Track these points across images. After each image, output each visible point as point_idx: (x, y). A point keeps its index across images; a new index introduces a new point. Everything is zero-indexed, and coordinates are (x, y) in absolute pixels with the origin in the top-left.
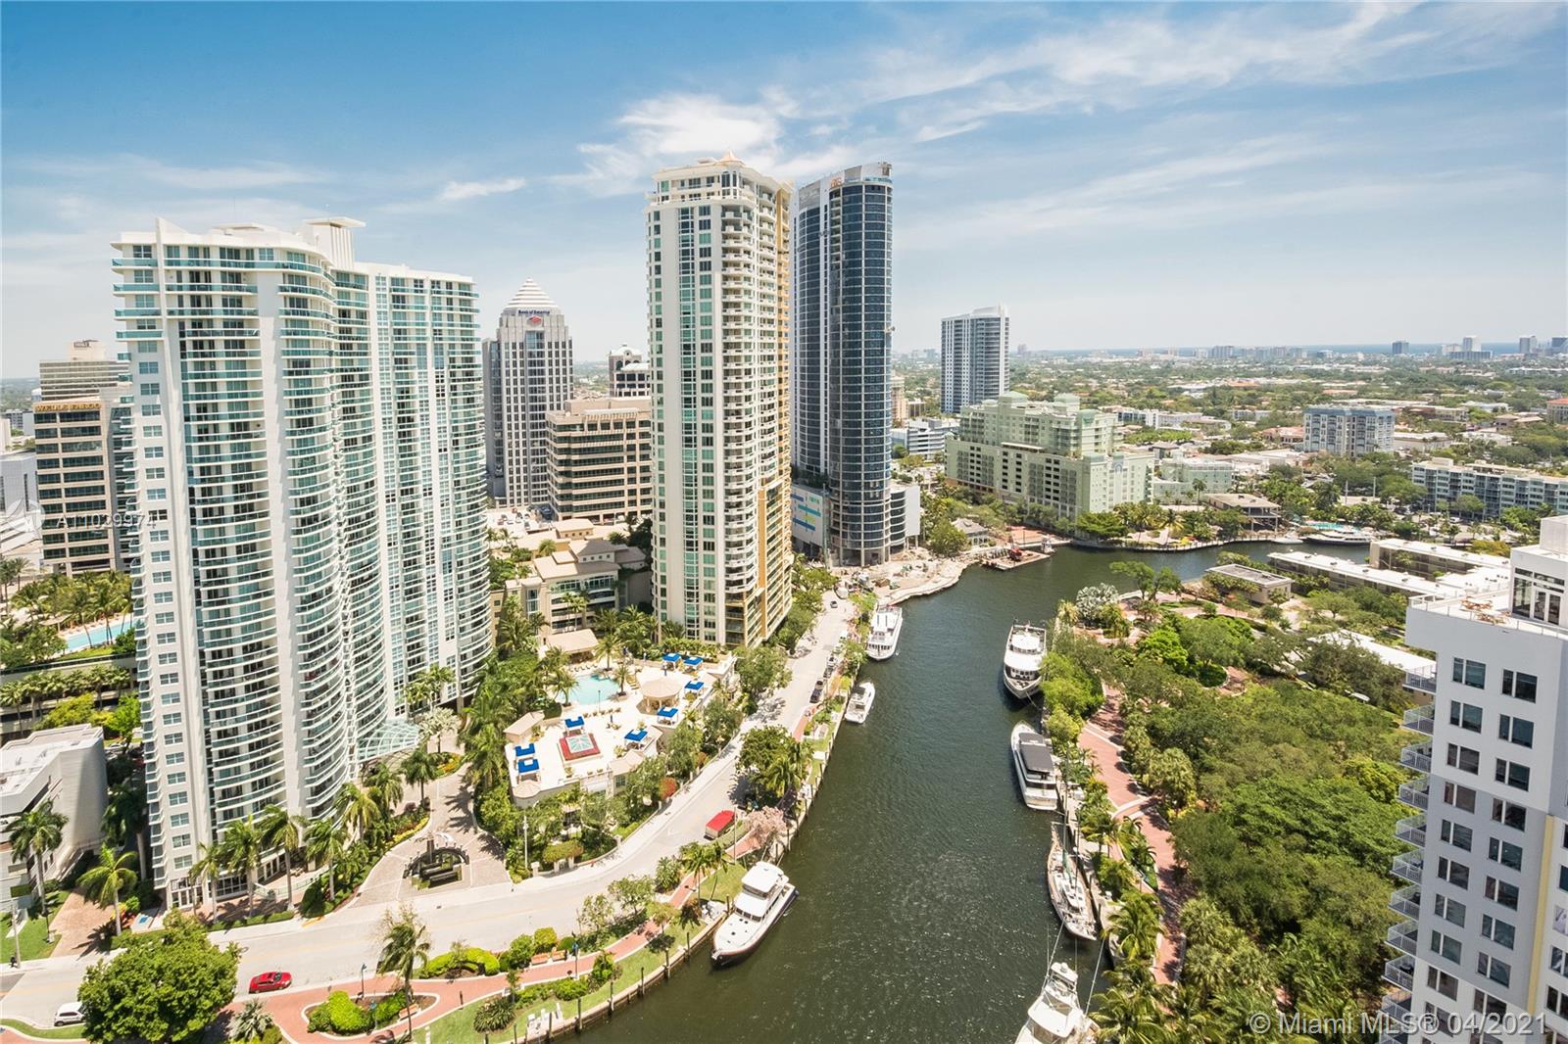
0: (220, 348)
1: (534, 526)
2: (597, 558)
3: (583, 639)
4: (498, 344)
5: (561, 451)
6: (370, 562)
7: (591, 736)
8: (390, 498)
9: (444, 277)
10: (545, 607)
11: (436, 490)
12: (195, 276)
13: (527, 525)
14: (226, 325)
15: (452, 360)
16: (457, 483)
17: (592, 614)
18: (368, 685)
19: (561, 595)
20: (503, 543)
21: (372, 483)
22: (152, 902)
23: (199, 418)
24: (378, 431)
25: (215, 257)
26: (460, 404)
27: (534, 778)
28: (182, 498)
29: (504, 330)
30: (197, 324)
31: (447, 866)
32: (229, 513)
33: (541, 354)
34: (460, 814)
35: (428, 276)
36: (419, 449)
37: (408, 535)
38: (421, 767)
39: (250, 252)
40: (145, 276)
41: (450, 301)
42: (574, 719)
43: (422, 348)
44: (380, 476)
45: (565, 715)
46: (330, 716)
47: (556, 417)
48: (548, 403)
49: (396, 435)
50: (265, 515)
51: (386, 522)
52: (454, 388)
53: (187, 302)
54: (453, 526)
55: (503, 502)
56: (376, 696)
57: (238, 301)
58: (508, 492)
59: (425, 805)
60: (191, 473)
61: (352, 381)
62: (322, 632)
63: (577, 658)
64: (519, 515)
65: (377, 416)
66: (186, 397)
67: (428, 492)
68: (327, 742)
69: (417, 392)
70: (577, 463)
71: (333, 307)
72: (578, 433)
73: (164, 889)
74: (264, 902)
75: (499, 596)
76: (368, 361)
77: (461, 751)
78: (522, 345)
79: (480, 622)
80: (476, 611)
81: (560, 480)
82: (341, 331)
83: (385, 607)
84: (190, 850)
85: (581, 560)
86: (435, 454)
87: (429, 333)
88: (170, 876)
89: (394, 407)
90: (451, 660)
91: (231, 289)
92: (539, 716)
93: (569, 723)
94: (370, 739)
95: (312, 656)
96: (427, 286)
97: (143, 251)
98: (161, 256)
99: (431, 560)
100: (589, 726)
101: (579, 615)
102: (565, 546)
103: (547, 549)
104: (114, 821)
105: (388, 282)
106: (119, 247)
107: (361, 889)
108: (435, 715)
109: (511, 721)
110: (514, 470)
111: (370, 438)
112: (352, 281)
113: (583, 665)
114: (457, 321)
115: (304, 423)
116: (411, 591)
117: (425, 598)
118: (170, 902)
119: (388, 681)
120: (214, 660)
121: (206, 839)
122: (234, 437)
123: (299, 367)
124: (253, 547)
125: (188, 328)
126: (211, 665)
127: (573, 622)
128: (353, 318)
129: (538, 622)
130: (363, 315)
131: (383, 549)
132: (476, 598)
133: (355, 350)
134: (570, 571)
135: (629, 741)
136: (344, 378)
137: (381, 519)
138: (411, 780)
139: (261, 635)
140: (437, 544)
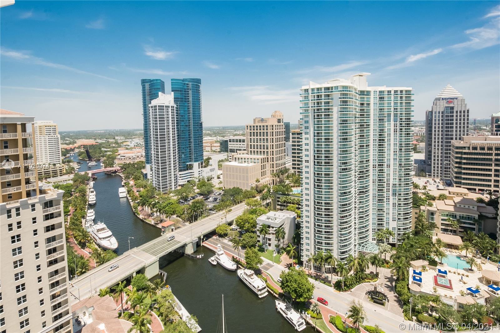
0: (323, 117)
1: (441, 187)
2: (467, 207)
3: (457, 240)
4: (432, 112)
5: (457, 158)
6: (366, 186)
7: (450, 281)
8: (374, 166)
9: (399, 89)
10: (438, 220)
11: (392, 166)
12: (318, 96)
13: (438, 186)
14: (325, 110)
15: (401, 119)
16: (400, 165)
17: (462, 230)
18: (363, 227)
19: (446, 218)
20: (423, 191)
21: (368, 160)
22: (301, 263)
23: (317, 136)
24: (371, 143)
25: (323, 90)
26: (403, 135)
27: (419, 285)
28: (312, 158)
29: (435, 106)
30: (318, 110)
31: (381, 299)
32: (323, 164)
33: (453, 116)
34: (389, 284)
35: (392, 89)
36: (386, 151)
37: (380, 180)
38: (375, 261)
39: (332, 88)
40: (306, 97)
41: (401, 97)
42: (443, 270)
43: (389, 115)
44: (371, 158)
45: (439, 267)
46: (348, 232)
47: (456, 143)
48: (454, 137)
49: (377, 145)
50: (332, 166)
51: (372, 175)
52: (401, 129)
53: (316, 103)
54: (397, 180)
55: (430, 175)
56: (366, 231)
57: (328, 103)
58: (433, 171)
59: (377, 275)
60: (315, 151)
61: (364, 126)
62: (346, 205)
63: (450, 246)
64: (435, 182)
65: (371, 138)
66: (314, 130)
67: (389, 166)
68: (346, 239)
69: (386, 130)
70: (465, 164)
71: (358, 103)
72: (467, 151)
73: (303, 261)
74: (326, 278)
75: (418, 211)
76: (369, 120)
77: (392, 261)
78: (442, 113)
79: (407, 218)
80: (406, 214)
81: (456, 170)
82: (361, 110)
83: (371, 202)
84: (309, 253)
85: (458, 206)
86: (392, 153)
87: (392, 109)
88: (304, 259)
89: (378, 135)
90: (394, 228)
91: (326, 99)
92: (426, 263)
93: (440, 271)
94: (362, 245)
95: (343, 211)
96: (392, 93)
97: (307, 90)
98: (310, 92)
99: (388, 190)
100: (449, 276)
101: (455, 229)
102: (451, 198)
103: (442, 197)
104: (294, 238)
105: (378, 92)
106: (301, 90)
107: (352, 290)
108: (385, 246)
109: (413, 259)
110: (436, 164)
111: (368, 145)
112: (365, 93)
113: (453, 250)
114: (404, 104)
115: (345, 139)
116: (380, 200)
117: (385, 203)
118: (304, 265)
119: (370, 227)
120: (317, 203)
121: (313, 254)
122: (325, 142)
123: (344, 122)
124: (329, 174)
125: (316, 111)
126: (317, 205)
127: (451, 231)
128: (365, 105)
129: (433, 226)
130: (368, 104)
131: (371, 183)
132: (406, 209)
133: (365, 116)
134: (452, 209)
135: (469, 292)
136: (361, 125)
137: (371, 173)
138: (373, 263)
139: (329, 200)
140: (391, 186)
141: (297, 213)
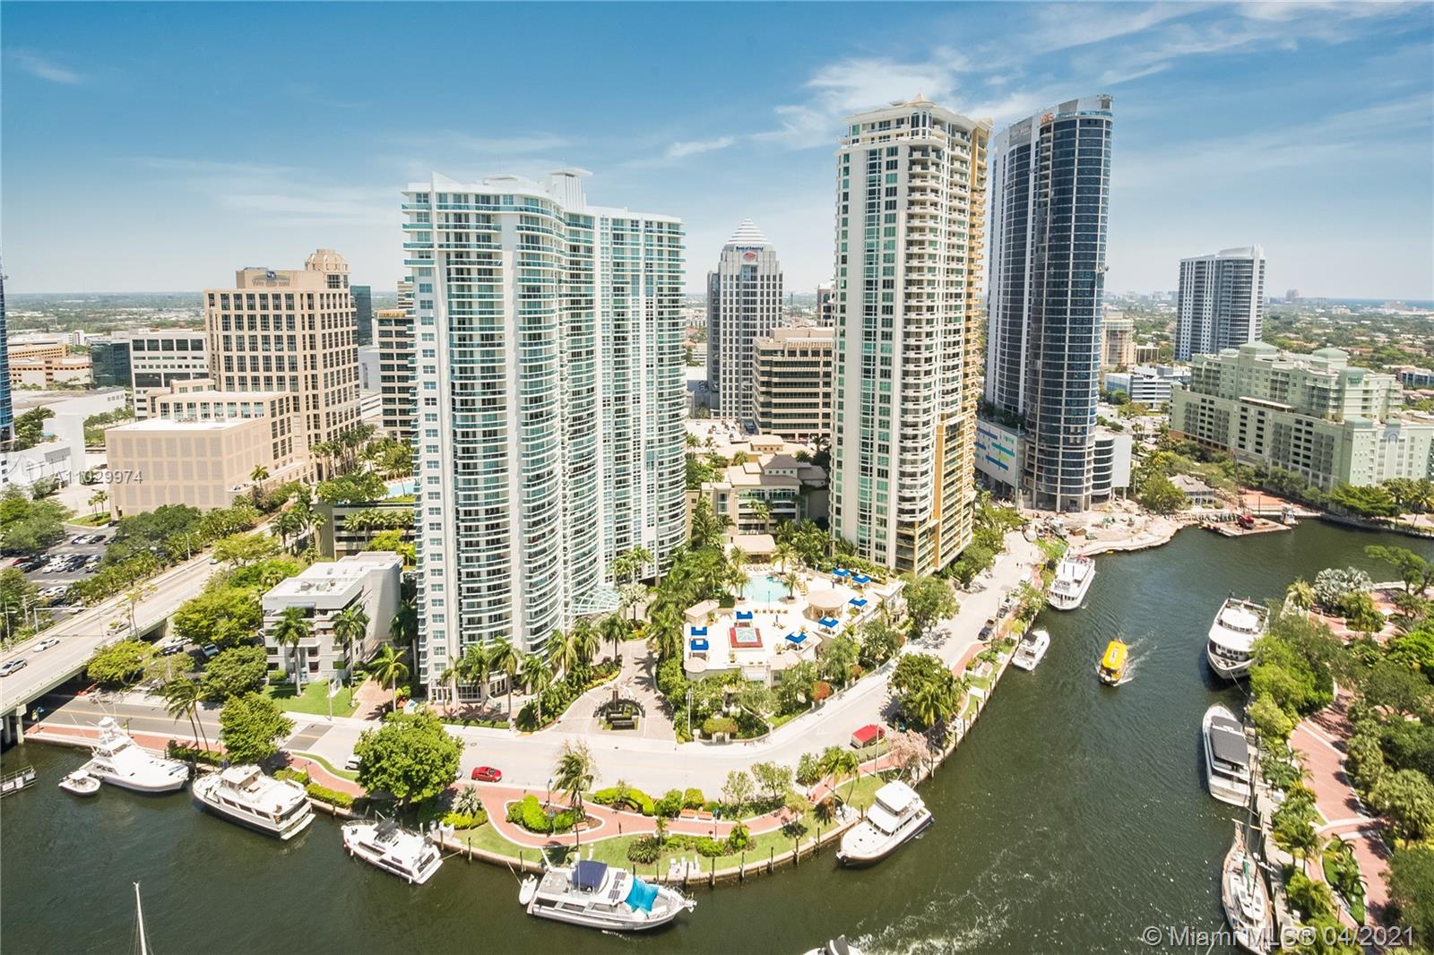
0: (474, 275)
1: (738, 437)
2: (781, 472)
3: (763, 543)
4: (718, 275)
5: (763, 374)
6: (589, 453)
7: (757, 630)
8: (606, 403)
9: (656, 218)
10: (733, 510)
11: (643, 399)
12: (458, 217)
13: (731, 436)
14: (479, 256)
15: (660, 289)
16: (661, 395)
17: (774, 521)
18: (584, 554)
19: (749, 501)
20: (706, 450)
21: (593, 389)
22: (419, 693)
23: (459, 329)
24: (598, 346)
25: (472, 202)
26: (666, 327)
27: (704, 657)
28: (447, 390)
29: (724, 264)
30: (459, 255)
31: (627, 715)
32: (479, 405)
33: (755, 286)
34: (644, 674)
35: (642, 217)
36: (630, 364)
37: (620, 435)
38: (614, 629)
39: (497, 198)
40: (424, 217)
41: (660, 239)
42: (744, 612)
43: (635, 278)
44: (599, 384)
45: (738, 607)
46: (548, 574)
47: (761, 342)
48: (758, 330)
49: (612, 351)
50: (504, 408)
51: (602, 422)
52: (661, 313)
53: (452, 237)
54: (656, 432)
55: (717, 414)
56: (591, 564)
57: (488, 238)
58: (722, 405)
59: (618, 661)
60: (453, 371)
61: (580, 305)
62: (543, 506)
63: (756, 559)
64: (727, 427)
65: (598, 334)
66: (451, 312)
67: (637, 400)
68: (545, 594)
69: (630, 316)
70: (777, 385)
71: (565, 244)
72: (778, 358)
73: (426, 685)
74: (493, 710)
75: (696, 495)
76: (592, 289)
77: (649, 621)
78: (738, 278)
79: (676, 515)
80: (674, 505)
81: (761, 399)
82: (572, 263)
83: (600, 491)
84: (443, 659)
85: (767, 472)
86: (643, 369)
87: (642, 266)
88: (431, 678)
89: (612, 327)
90: (651, 544)
91: (482, 228)
92: (715, 604)
93: (739, 615)
94: (583, 598)
95: (535, 524)
96: (642, 226)
97: (423, 198)
98: (434, 202)
99: (637, 457)
100: (756, 622)
101: (763, 522)
102: (755, 459)
103: (740, 459)
104: (397, 627)
105: (610, 222)
106: (407, 194)
107: (562, 718)
108: (636, 588)
109: (690, 604)
110: (728, 387)
111: (592, 352)
112: (582, 222)
113: (761, 565)
114: (666, 256)
115: (534, 336)
116: (620, 482)
117: (631, 489)
118: (430, 695)
119: (600, 553)
120: (465, 516)
121: (456, 655)
122: (483, 345)
123: (531, 292)
124: (495, 433)
125: (453, 258)
126: (463, 521)
127: (756, 526)
128: (582, 252)
129: (726, 521)
130: (589, 250)
131: (599, 445)
132: (674, 494)
133: (582, 279)
134: (755, 480)
135: (790, 642)
136: (573, 302)
137: (599, 419)
138: (608, 637)
139: (498, 502)
140: (643, 445)
141: (402, 552)
